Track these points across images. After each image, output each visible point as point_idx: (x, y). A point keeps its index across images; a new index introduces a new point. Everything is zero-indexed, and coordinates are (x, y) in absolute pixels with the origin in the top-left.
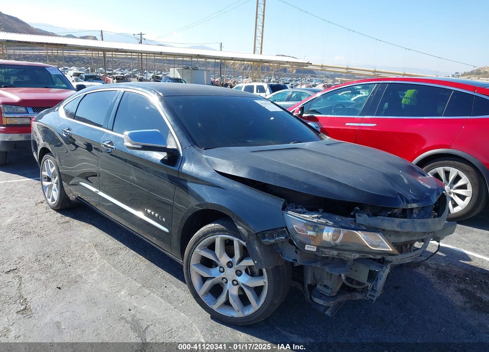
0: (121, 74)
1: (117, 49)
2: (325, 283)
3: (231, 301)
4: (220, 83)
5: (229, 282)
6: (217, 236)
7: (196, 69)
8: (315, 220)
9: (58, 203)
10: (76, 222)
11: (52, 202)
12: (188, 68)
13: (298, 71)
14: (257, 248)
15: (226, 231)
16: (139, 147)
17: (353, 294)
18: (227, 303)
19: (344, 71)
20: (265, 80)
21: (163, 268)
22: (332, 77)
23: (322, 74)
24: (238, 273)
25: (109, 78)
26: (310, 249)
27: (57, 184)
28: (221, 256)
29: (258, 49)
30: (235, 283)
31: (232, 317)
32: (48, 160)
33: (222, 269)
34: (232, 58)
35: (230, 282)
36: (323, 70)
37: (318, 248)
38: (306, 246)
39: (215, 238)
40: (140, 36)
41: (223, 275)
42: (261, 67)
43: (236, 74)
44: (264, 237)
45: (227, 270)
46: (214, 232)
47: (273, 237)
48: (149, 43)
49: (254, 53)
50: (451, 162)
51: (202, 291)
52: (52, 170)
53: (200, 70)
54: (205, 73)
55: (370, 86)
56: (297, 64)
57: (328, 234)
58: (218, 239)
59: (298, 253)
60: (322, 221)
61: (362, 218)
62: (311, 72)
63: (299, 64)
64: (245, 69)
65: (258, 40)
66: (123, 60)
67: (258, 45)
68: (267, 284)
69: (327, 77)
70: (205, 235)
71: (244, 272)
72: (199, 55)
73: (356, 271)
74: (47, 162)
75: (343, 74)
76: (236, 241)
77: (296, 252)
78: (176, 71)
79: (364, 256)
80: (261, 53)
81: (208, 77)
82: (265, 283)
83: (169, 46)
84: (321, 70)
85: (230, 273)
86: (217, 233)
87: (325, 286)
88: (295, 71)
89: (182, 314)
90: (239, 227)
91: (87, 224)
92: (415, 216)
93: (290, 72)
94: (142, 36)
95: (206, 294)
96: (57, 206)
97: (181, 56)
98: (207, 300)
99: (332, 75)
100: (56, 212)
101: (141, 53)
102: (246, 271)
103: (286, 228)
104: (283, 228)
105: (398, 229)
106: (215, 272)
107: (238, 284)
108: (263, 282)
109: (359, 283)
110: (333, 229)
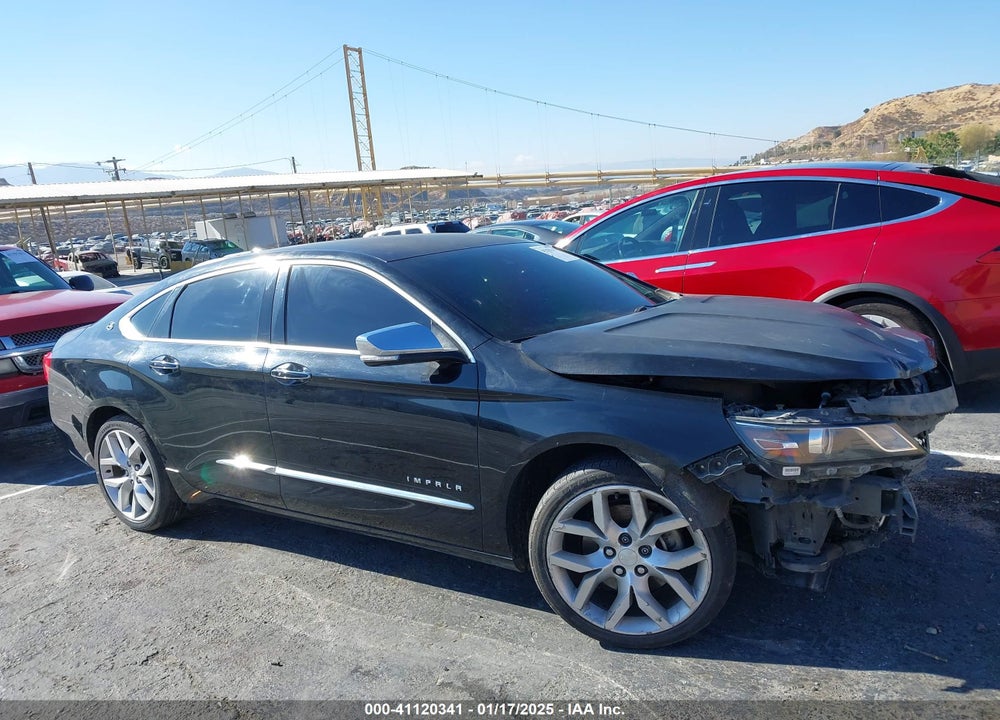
0: (82, 249)
1: (75, 198)
2: (801, 534)
3: (642, 604)
4: (306, 236)
5: (628, 574)
6: (594, 491)
7: (250, 216)
8: (789, 422)
9: (158, 516)
10: (210, 546)
11: (137, 515)
12: (234, 217)
13: (452, 194)
14: (686, 494)
15: (611, 479)
16: (394, 358)
17: (845, 545)
18: (634, 612)
19: (543, 181)
20: (393, 221)
21: (450, 587)
22: (518, 196)
23: (498, 194)
24: (645, 552)
25: (64, 261)
26: (792, 473)
27: (148, 476)
28: (607, 528)
29: (367, 161)
30: (640, 570)
31: (649, 635)
32: (117, 432)
33: (610, 552)
34: (324, 184)
35: (630, 572)
36: (503, 185)
37: (804, 467)
38: (784, 468)
39: (591, 496)
40: (112, 165)
41: (614, 562)
42: (379, 195)
43: (331, 216)
44: (701, 472)
45: (622, 551)
46: (586, 485)
47: (718, 469)
48: (135, 176)
49: (360, 169)
50: (869, 305)
51: (578, 602)
52: (131, 451)
53: (260, 217)
54: (272, 220)
55: (686, 196)
56: (449, 180)
57: (817, 442)
58: (597, 497)
59: (769, 485)
60: (803, 420)
61: (859, 404)
62: (476, 193)
63: (455, 180)
64: (347, 202)
65: (364, 146)
66: (75, 220)
67: (365, 153)
68: (709, 557)
69: (508, 198)
70: (569, 494)
71: (654, 547)
72: (253, 187)
73: (857, 499)
74: (115, 436)
75: (538, 189)
76: (635, 494)
77: (764, 485)
78: (209, 225)
79: (876, 466)
80: (374, 169)
81: (281, 229)
82: (705, 556)
83: (174, 178)
84: (499, 186)
85: (628, 556)
86: (594, 485)
87: (801, 540)
88: (444, 195)
89: (547, 654)
90: (641, 465)
91: (236, 544)
92: (918, 390)
93: (435, 199)
94: (118, 164)
95: (586, 604)
96: (155, 522)
97: (216, 194)
98: (590, 616)
99: (517, 192)
100: (152, 536)
101: (123, 198)
102: (659, 545)
103: (741, 445)
104: (735, 447)
105: (914, 413)
106: (596, 559)
107: (646, 571)
108: (700, 554)
109: (865, 519)
110: (822, 429)
